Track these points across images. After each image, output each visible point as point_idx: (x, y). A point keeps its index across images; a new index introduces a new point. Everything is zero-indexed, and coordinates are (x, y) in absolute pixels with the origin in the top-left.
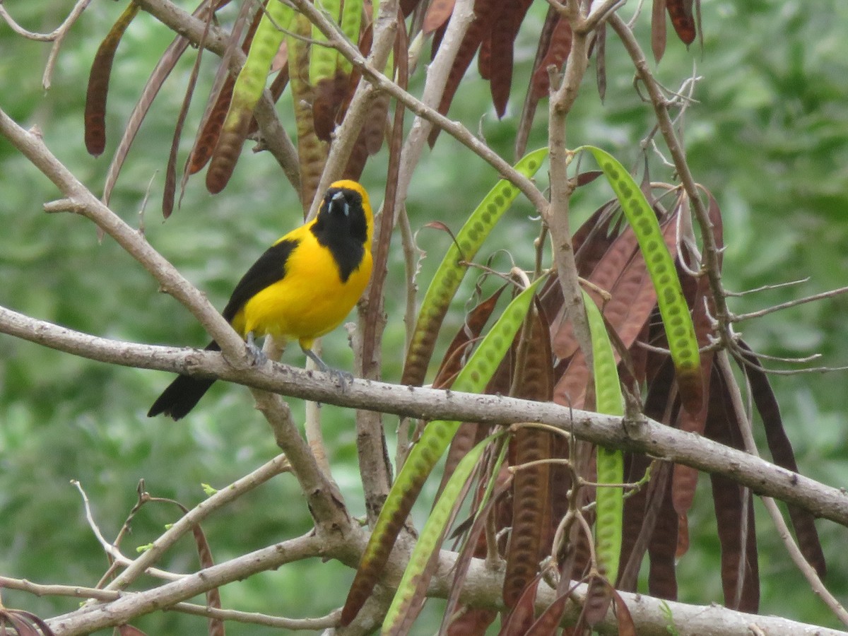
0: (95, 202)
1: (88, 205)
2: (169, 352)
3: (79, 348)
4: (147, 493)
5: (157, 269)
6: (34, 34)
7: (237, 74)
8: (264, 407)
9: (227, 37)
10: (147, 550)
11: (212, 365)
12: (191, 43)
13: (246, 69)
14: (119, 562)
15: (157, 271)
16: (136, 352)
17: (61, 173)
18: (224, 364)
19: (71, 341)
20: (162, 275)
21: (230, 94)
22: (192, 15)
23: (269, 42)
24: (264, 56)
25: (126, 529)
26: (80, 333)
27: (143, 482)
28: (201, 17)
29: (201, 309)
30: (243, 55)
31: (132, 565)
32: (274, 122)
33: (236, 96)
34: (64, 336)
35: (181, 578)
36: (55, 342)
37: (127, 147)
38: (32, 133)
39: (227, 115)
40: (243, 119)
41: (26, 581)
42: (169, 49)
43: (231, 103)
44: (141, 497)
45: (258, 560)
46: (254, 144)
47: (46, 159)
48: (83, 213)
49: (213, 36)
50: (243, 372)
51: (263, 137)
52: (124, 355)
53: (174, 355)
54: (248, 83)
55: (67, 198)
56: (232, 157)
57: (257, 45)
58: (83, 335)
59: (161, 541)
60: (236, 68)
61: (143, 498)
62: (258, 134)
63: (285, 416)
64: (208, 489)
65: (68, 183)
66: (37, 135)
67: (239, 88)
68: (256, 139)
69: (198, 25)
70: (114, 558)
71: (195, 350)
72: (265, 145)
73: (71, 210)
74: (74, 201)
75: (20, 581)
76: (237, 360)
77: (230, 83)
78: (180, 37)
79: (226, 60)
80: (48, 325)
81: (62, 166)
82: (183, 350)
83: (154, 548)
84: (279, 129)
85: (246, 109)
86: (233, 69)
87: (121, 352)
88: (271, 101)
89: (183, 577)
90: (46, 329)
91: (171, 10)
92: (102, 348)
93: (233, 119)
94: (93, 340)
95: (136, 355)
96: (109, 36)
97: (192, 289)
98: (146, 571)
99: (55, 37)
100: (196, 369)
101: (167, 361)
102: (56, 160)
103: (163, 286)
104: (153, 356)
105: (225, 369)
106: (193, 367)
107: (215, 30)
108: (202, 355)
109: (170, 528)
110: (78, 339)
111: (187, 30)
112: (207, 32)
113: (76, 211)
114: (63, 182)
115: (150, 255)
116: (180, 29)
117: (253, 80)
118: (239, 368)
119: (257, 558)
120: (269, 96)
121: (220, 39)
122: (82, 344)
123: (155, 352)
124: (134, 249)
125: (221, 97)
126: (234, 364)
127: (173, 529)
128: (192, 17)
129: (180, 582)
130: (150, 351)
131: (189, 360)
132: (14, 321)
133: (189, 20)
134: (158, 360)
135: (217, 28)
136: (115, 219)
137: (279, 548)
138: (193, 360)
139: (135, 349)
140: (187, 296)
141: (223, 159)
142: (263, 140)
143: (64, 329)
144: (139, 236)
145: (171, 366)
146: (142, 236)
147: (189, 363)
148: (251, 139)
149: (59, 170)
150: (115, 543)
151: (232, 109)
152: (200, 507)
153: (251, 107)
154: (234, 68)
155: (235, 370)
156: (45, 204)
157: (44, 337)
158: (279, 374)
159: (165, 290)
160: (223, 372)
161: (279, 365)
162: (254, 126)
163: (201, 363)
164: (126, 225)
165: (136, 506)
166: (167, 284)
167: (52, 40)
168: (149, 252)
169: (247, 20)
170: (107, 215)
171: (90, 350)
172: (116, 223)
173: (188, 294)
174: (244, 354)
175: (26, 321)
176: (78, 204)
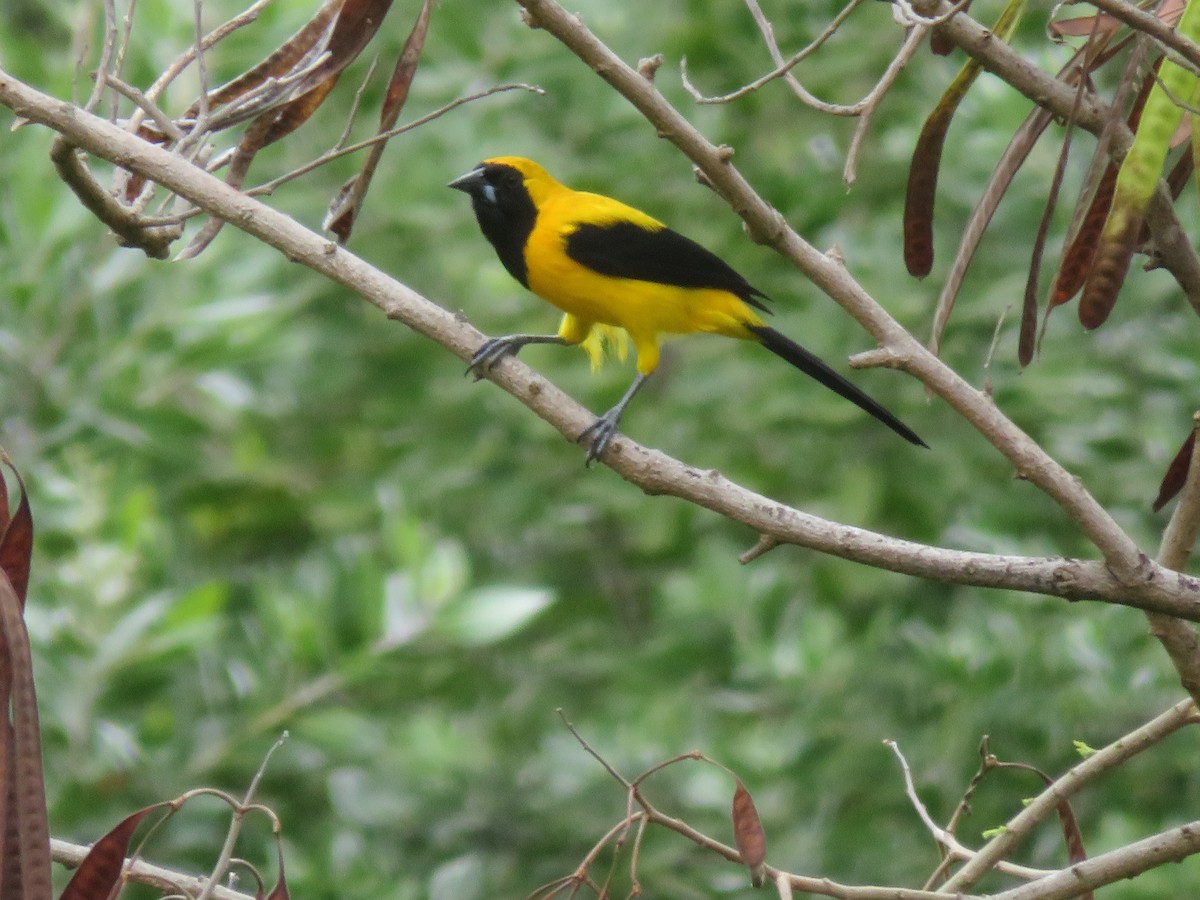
0: (921, 352)
1: (912, 357)
2: (1032, 564)
3: (902, 561)
4: (992, 756)
5: (1012, 445)
6: (831, 106)
7: (1120, 160)
8: (1161, 632)
9: (1106, 107)
10: (996, 836)
11: (1092, 581)
12: (1055, 117)
13: (1133, 152)
14: (955, 854)
15: (1012, 448)
16: (984, 566)
17: (872, 312)
18: (1109, 578)
19: (889, 552)
20: (1019, 454)
21: (1111, 191)
22: (1057, 77)
23: (1166, 114)
24: (1159, 134)
25: (965, 808)
26: (903, 541)
27: (988, 740)
28: (1068, 81)
29: (1074, 501)
30: (1128, 132)
31: (975, 857)
32: (1174, 228)
33: (1120, 191)
34: (880, 546)
35: (1044, 876)
36: (868, 555)
37: (964, 265)
38: (831, 256)
39: (1107, 219)
40: (1131, 224)
41: (828, 881)
42: (1023, 126)
43: (1114, 199)
44: (984, 761)
45: (1156, 850)
46: (1147, 260)
47: (850, 291)
48: (905, 368)
49: (1087, 106)
50: (1137, 588)
51: (1158, 249)
52: (966, 569)
53: (1037, 568)
54: (1137, 172)
55: (882, 347)
56: (1115, 277)
57: (1149, 118)
58: (907, 543)
59: (1016, 822)
60: (1120, 152)
61: (987, 762)
62: (1151, 245)
63: (1193, 645)
64: (1083, 748)
65: (882, 326)
66: (838, 259)
67: (1125, 179)
68: (1148, 253)
69: (1066, 92)
70: (948, 848)
71: (1067, 559)
72: (1161, 260)
73: (887, 364)
74: (891, 352)
75: (819, 881)
76: (1128, 571)
77: (1112, 173)
78: (1040, 108)
79: (1105, 140)
80: (856, 531)
81: (874, 303)
82: (1050, 561)
83: (1009, 833)
84: (1181, 237)
85: (1135, 208)
86: (1116, 155)
87: (963, 566)
88: (1169, 198)
89: (1047, 875)
90: (854, 536)
91: (1026, 71)
92: (935, 561)
93: (1116, 223)
94: (921, 550)
95: (983, 570)
96: (937, 109)
97: (1061, 472)
98: (995, 866)
99: (861, 111)
100: (1069, 587)
101: (1027, 577)
102: (865, 293)
103: (1020, 469)
104: (1008, 570)
105: (1112, 586)
106: (1065, 584)
107: (1087, 98)
108: (1077, 566)
109: (1030, 803)
110: (900, 550)
111: (1050, 99)
112: (1078, 101)
113: (895, 365)
114: (876, 325)
115: (1000, 425)
116: (1040, 98)
117: (1145, 168)
118: (1131, 584)
119: (1155, 846)
120: (1166, 190)
121: (1096, 111)
122: (907, 556)
123: (1010, 565)
124: (978, 418)
125: (1100, 194)
126: (1124, 578)
127: (1033, 805)
128: (1057, 81)
129: (1045, 880)
130: (1003, 564)
131: (1059, 574)
132: (808, 527)
133: (1052, 85)
134: (1015, 575)
135: (1092, 96)
136: (950, 377)
137: (1186, 831)
138: (1065, 574)
139: (981, 560)
140: (1054, 482)
141: (1103, 281)
142: (1158, 254)
143: (880, 536)
144: (984, 399)
145: (1034, 583)
146: (990, 398)
147: (1060, 578)
148: (1140, 252)
149: (870, 308)
150: (949, 828)
151: (1116, 209)
152: (1072, 774)
153: (1142, 206)
154: (1116, 151)
155: (1125, 587)
156: (851, 358)
157: (852, 548)
158: (1188, 591)
159: (1024, 475)
160: (1108, 589)
161: (1188, 578)
162: (1145, 234)
163: (1076, 578)
164: (966, 384)
165: (978, 774)
166: (1027, 466)
167: (857, 114)
168: (998, 422)
169: (1134, 84)
170: (938, 370)
171: (917, 564)
172: (952, 381)
173: (1056, 479)
174: (1137, 563)
175: (826, 526)
176: (898, 355)
